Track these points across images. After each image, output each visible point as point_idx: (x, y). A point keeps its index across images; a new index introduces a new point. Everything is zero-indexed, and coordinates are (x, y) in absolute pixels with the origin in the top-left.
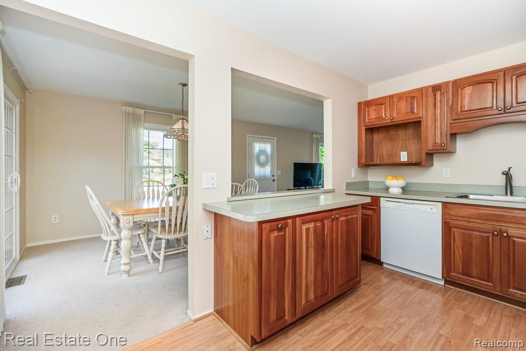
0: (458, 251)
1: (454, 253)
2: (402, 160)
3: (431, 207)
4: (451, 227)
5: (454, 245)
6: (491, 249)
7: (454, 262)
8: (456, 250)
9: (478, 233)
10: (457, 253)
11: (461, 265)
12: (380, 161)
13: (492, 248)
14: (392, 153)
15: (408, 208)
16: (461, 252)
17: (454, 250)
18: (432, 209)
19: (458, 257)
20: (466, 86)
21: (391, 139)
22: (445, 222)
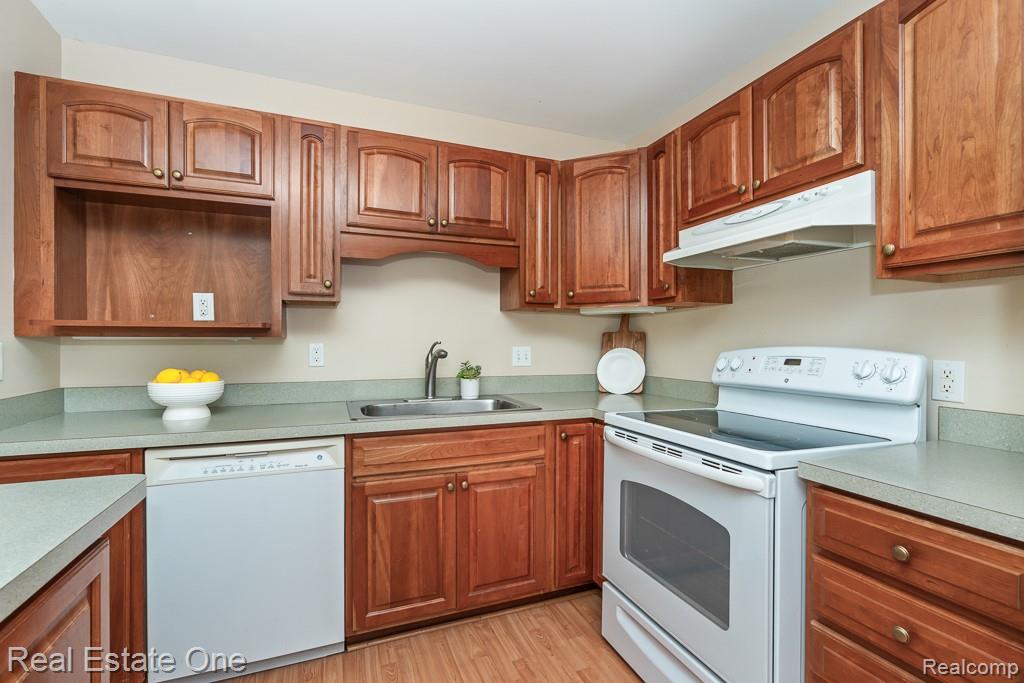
0: (383, 550)
1: (374, 561)
2: (197, 317)
3: (321, 452)
4: (367, 497)
5: (374, 541)
6: (441, 524)
7: (374, 582)
8: (378, 549)
9: (421, 496)
10: (380, 557)
11: (388, 584)
12: (114, 316)
13: (444, 519)
14: (161, 293)
15: (252, 468)
16: (388, 554)
17: (374, 553)
18: (320, 457)
19: (382, 566)
20: (375, 150)
21: (161, 250)
22: (353, 487)
